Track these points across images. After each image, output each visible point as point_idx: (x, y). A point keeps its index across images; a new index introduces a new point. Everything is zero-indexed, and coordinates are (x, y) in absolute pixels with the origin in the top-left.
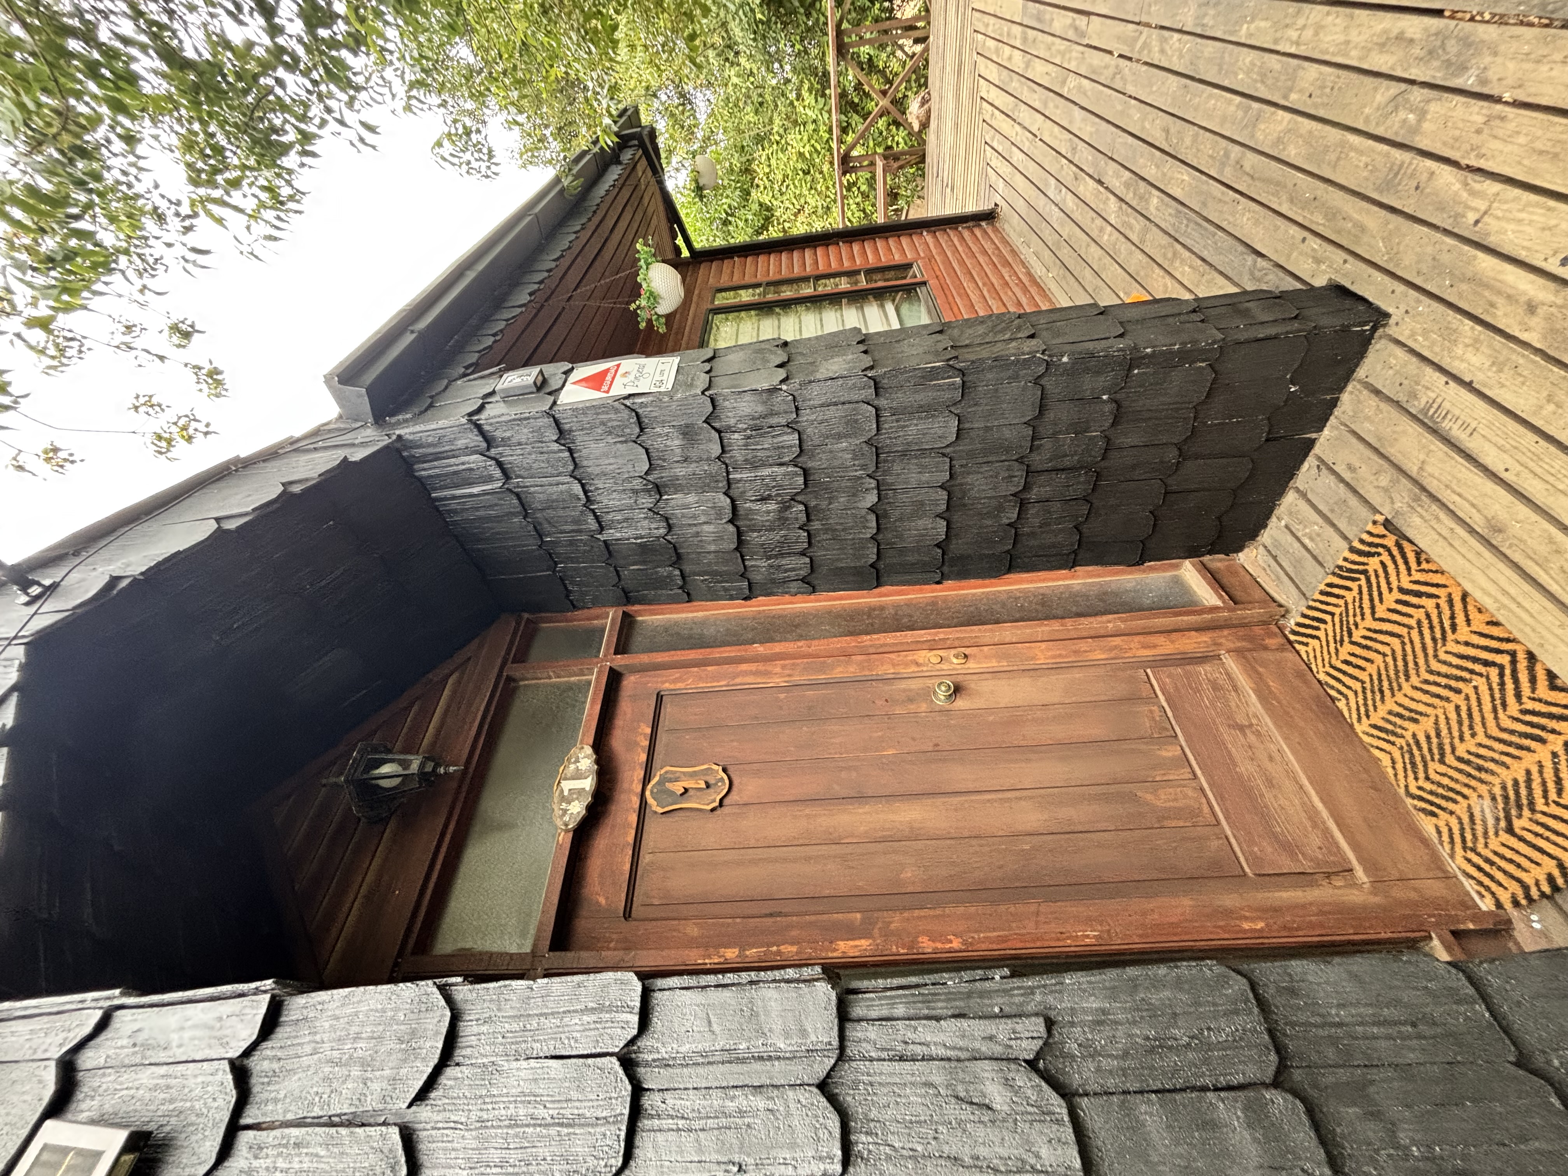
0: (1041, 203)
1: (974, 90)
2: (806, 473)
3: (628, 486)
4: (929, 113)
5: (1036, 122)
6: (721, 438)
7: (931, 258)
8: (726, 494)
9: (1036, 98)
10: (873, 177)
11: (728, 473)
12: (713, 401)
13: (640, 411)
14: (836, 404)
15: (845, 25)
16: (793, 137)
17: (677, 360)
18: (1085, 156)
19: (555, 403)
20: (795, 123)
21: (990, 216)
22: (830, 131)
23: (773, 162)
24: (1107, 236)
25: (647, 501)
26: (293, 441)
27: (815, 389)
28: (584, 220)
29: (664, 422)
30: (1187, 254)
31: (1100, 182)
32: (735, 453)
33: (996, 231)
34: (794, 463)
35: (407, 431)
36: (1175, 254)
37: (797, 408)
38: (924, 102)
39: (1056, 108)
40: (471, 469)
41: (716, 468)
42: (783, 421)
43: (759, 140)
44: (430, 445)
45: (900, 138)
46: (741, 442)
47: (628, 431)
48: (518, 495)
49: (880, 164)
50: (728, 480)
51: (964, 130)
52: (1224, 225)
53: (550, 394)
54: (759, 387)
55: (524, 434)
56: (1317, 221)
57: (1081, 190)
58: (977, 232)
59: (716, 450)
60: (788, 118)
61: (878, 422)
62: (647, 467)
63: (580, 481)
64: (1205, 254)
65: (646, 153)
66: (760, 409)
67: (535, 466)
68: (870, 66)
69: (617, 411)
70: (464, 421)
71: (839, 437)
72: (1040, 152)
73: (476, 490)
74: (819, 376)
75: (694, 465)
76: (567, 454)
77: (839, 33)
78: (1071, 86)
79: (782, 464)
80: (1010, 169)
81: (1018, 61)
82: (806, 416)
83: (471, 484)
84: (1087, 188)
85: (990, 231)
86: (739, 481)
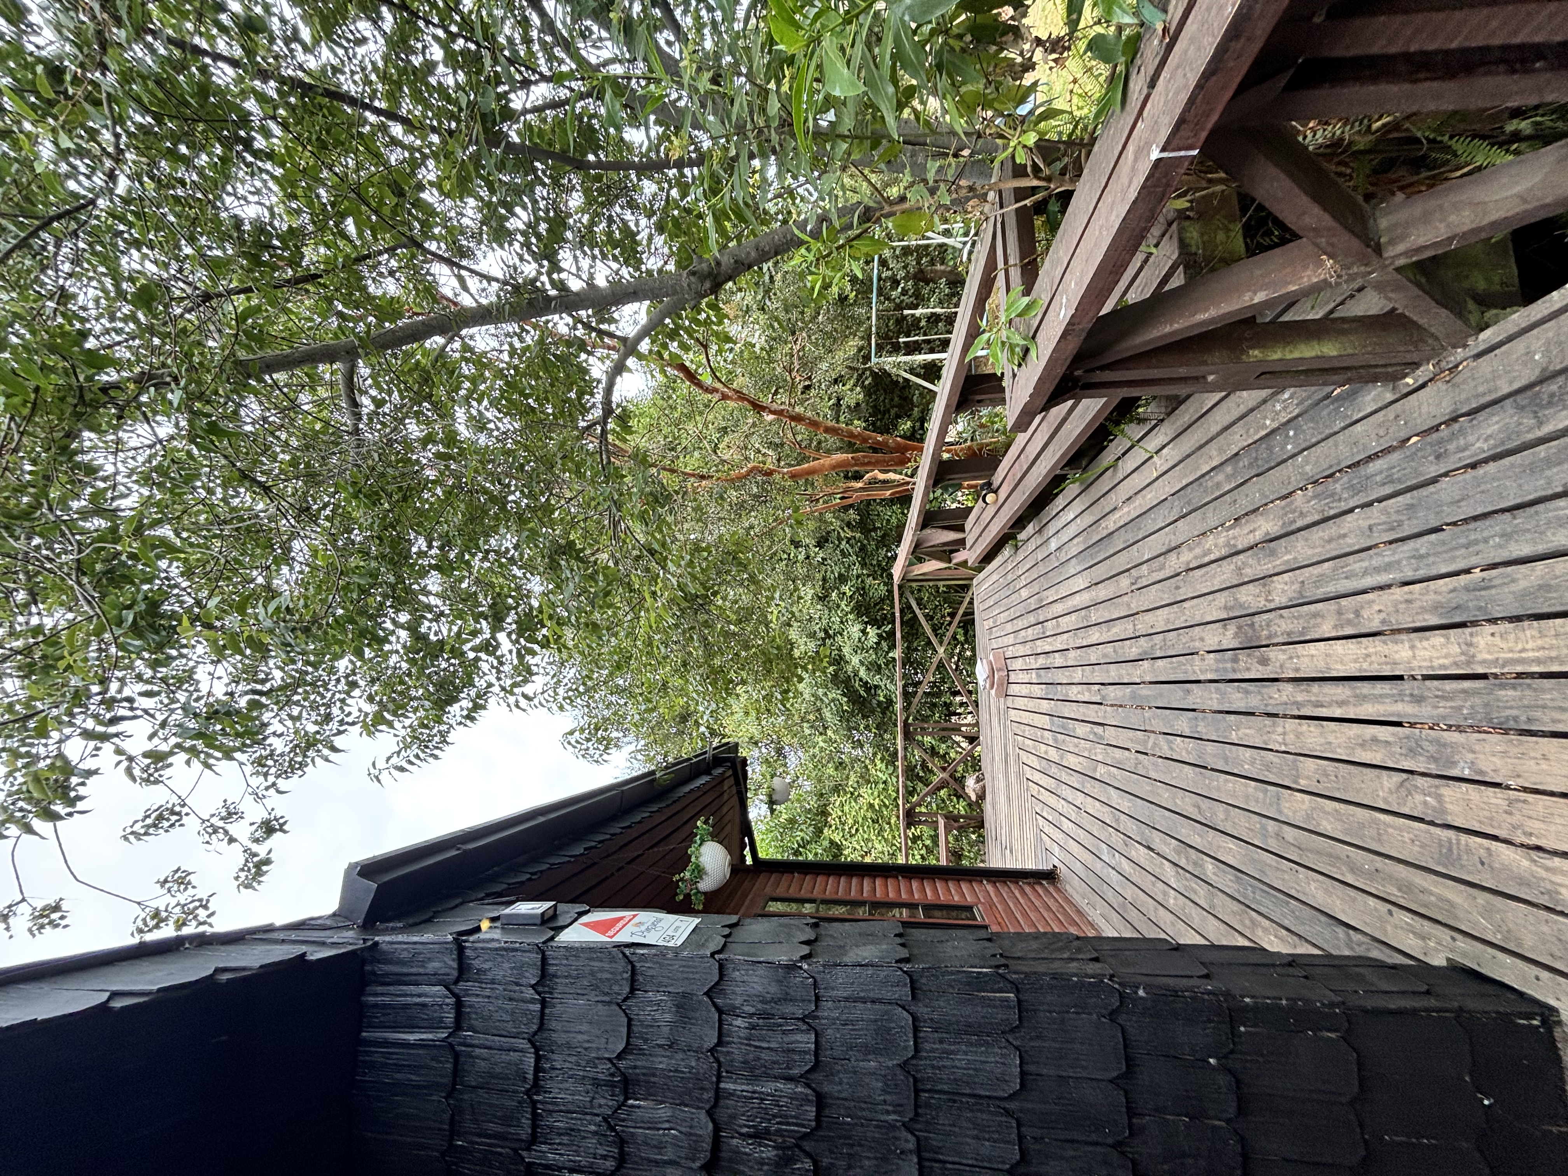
0: (1098, 866)
1: (1020, 775)
2: (821, 1101)
3: (591, 1072)
4: (984, 789)
5: (1079, 799)
6: (720, 1021)
7: (992, 905)
8: (710, 1113)
9: (1075, 780)
10: (937, 836)
11: (719, 1078)
12: (721, 967)
13: (638, 965)
14: (864, 1001)
15: (910, 721)
16: (864, 791)
17: (697, 921)
18: (1130, 827)
19: (552, 939)
20: (868, 782)
21: (1050, 876)
22: (897, 792)
23: (846, 808)
24: (1172, 900)
25: (605, 1102)
26: (269, 929)
27: (840, 976)
28: (663, 805)
29: (660, 984)
30: (1266, 923)
31: (1149, 848)
32: (734, 1049)
33: (1058, 890)
34: (804, 1079)
35: (388, 938)
36: (1252, 920)
37: (818, 998)
38: (978, 780)
39: (1095, 789)
40: (424, 1005)
41: (706, 1066)
42: (799, 1013)
43: (837, 789)
44: (401, 962)
45: (961, 807)
46: (743, 1033)
47: (616, 988)
48: (457, 1056)
49: (941, 822)
50: (717, 1090)
51: (1016, 802)
52: (1293, 892)
53: (552, 929)
54: (776, 959)
55: (502, 971)
56: (1392, 892)
57: (1133, 855)
58: (1038, 888)
59: (711, 1039)
60: (862, 777)
61: (916, 1038)
62: (621, 1047)
63: (537, 1050)
64: (1286, 923)
65: (735, 774)
66: (774, 989)
67: (496, 1016)
68: (933, 752)
69: (613, 960)
70: (450, 938)
71: (868, 1051)
72: (1087, 821)
73: (412, 1037)
74: (847, 959)
75: (680, 1055)
76: (538, 1007)
77: (906, 724)
78: (1101, 771)
79: (789, 1079)
80: (1062, 835)
81: (1053, 754)
82: (828, 1010)
83: (412, 1027)
84: (1140, 854)
85: (1051, 889)
86: (731, 1094)
